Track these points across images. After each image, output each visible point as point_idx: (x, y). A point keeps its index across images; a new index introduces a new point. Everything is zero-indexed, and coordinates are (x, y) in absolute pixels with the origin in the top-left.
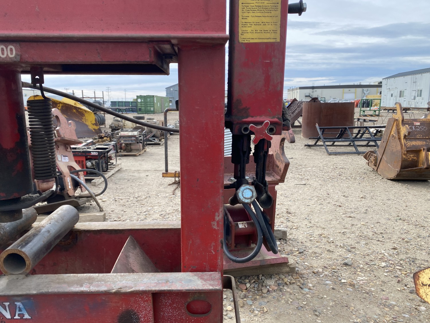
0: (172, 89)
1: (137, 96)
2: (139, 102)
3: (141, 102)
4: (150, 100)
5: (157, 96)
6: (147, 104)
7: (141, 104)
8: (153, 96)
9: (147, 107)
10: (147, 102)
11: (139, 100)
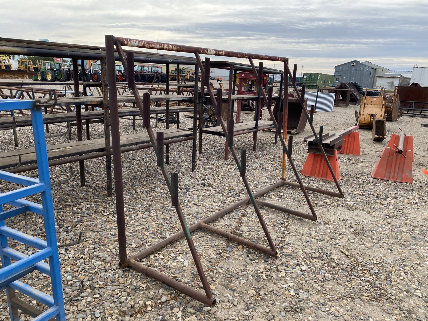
0: (341, 68)
1: (304, 73)
2: (305, 79)
3: (307, 78)
4: (314, 77)
5: (320, 74)
6: (311, 81)
7: (307, 80)
8: (318, 74)
9: (311, 82)
10: (311, 79)
11: (305, 77)
